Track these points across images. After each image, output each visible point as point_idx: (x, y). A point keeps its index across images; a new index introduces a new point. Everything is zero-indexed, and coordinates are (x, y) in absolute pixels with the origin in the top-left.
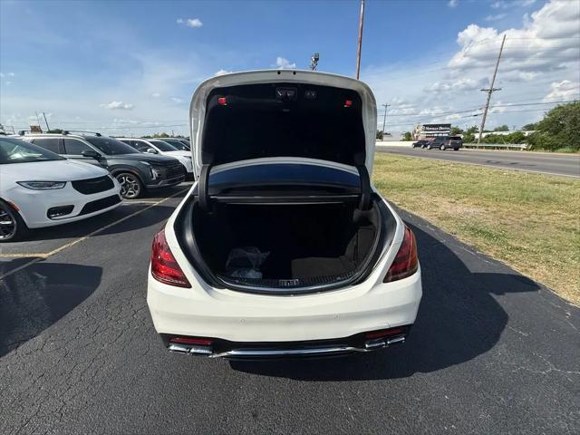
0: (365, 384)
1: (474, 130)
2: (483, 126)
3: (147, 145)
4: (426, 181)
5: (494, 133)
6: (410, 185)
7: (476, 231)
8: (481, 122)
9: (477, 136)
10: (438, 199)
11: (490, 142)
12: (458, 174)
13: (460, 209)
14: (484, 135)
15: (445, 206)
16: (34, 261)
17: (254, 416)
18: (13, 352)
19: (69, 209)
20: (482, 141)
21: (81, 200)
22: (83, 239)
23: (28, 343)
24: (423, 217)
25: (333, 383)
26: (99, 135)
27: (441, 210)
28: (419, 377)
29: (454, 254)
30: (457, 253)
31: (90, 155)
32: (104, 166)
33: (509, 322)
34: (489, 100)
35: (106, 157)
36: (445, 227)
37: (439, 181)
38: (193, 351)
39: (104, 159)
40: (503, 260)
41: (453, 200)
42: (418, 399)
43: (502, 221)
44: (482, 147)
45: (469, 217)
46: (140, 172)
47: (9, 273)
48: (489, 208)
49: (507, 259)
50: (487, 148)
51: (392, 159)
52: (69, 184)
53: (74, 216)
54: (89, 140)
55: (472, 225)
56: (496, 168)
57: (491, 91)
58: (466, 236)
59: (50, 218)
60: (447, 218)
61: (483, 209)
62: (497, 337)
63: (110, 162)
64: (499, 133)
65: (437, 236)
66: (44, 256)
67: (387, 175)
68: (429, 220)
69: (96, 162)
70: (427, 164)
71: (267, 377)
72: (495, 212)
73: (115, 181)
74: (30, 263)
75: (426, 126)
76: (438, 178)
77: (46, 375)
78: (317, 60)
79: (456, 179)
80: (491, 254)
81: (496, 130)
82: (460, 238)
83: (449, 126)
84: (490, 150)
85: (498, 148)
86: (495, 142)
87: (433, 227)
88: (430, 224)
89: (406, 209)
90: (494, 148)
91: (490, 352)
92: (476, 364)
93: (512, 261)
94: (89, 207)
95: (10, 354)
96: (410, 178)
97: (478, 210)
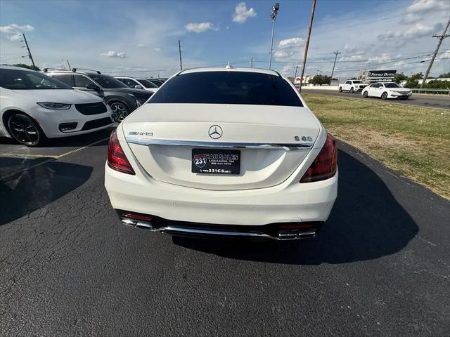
0: (277, 266)
1: (419, 76)
2: (428, 72)
3: (135, 82)
4: (364, 118)
5: (439, 79)
6: (348, 120)
7: (403, 159)
8: (427, 69)
9: (421, 82)
10: (373, 132)
11: (432, 87)
12: (396, 113)
13: (391, 141)
14: (428, 81)
15: (377, 138)
16: (49, 160)
17: (185, 277)
18: (27, 216)
19: (74, 125)
20: (424, 86)
21: (82, 119)
22: (84, 147)
23: (36, 212)
24: (355, 146)
25: (251, 262)
26: (99, 73)
27: (372, 141)
28: (326, 267)
29: (378, 176)
30: (380, 176)
31: (92, 88)
32: (102, 96)
33: (419, 233)
34: (439, 46)
35: (103, 89)
36: (373, 155)
37: (376, 118)
38: (138, 224)
39: (102, 91)
40: (424, 184)
41: (386, 134)
42: (321, 283)
43: (431, 153)
44: (423, 92)
45: (398, 148)
46: (127, 102)
47: (32, 167)
48: (420, 142)
49: (429, 183)
50: (428, 92)
51: (335, 100)
52: (73, 107)
53: (78, 130)
54: (92, 76)
55: (400, 154)
56: (434, 109)
57: (442, 38)
58: (392, 163)
59: (61, 131)
60: (378, 148)
61: (413, 143)
62: (405, 244)
63: (106, 94)
64: (443, 80)
65: (364, 161)
66: (56, 157)
67: (329, 112)
68: (360, 148)
69: (96, 93)
70: (366, 104)
71: (198, 252)
72: (425, 145)
73: (108, 107)
74: (46, 162)
75: (371, 72)
76: (375, 116)
77: (45, 233)
78: (277, 9)
79: (393, 117)
80: (414, 178)
81: (441, 77)
82: (387, 164)
83: (394, 72)
84: (431, 95)
85: (440, 93)
86: (438, 87)
87: (363, 154)
88: (360, 152)
89: (340, 139)
90: (435, 93)
91: (396, 255)
92: (380, 263)
93: (433, 186)
94: (88, 125)
95: (24, 217)
96: (350, 115)
97: (408, 143)
